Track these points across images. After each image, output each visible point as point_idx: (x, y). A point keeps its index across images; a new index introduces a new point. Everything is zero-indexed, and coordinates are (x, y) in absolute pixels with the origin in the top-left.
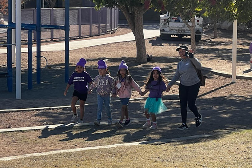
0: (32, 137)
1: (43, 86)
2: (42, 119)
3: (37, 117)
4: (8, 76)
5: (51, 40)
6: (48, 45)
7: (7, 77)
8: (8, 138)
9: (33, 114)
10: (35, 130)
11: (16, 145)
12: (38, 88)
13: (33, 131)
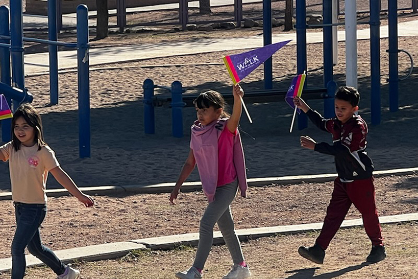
0: (394, 240)
1: (405, 116)
2: (413, 196)
3: (401, 192)
4: (327, 96)
5: (412, 10)
6: (408, 23)
7: (324, 97)
8: (339, 244)
9: (390, 183)
10: (399, 224)
11: (360, 260)
12: (392, 121)
13: (396, 226)
